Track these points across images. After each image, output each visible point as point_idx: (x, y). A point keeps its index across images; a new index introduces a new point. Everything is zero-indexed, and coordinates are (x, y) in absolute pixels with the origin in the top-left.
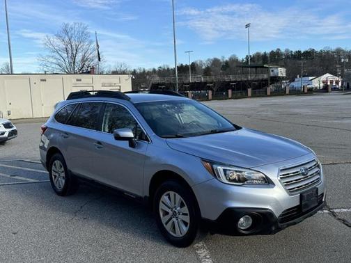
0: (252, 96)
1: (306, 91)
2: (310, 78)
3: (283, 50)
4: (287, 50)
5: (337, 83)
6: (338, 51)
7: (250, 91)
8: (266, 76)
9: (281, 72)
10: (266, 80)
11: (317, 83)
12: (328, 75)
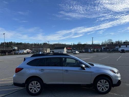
0: (8, 55)
1: (24, 53)
2: (23, 50)
3: (13, 42)
4: (14, 42)
5: (30, 51)
6: (28, 44)
7: (7, 53)
8: (12, 49)
9: (16, 48)
10: (12, 50)
11: (25, 51)
12: (28, 49)
